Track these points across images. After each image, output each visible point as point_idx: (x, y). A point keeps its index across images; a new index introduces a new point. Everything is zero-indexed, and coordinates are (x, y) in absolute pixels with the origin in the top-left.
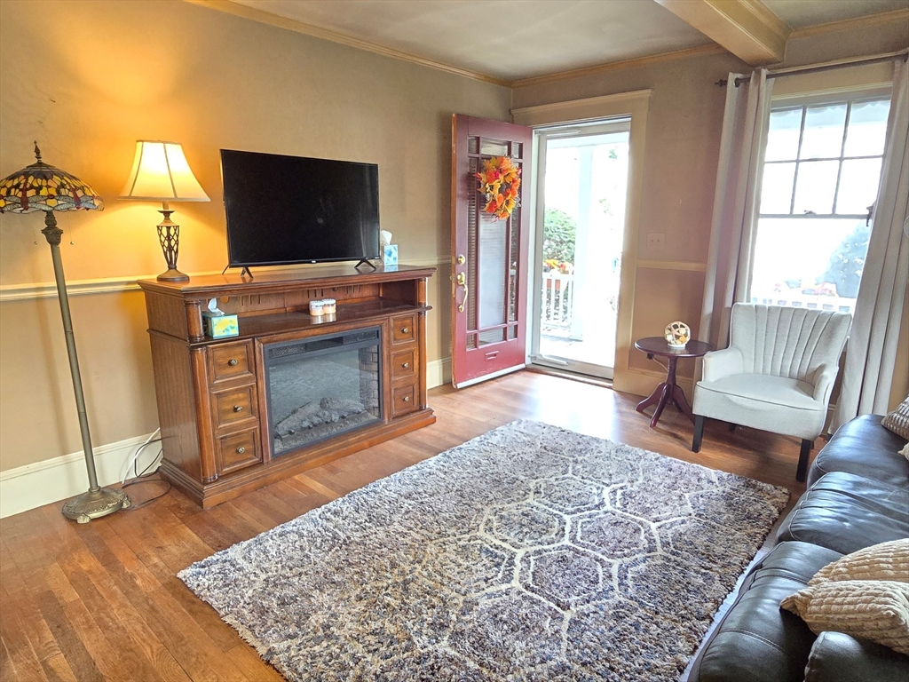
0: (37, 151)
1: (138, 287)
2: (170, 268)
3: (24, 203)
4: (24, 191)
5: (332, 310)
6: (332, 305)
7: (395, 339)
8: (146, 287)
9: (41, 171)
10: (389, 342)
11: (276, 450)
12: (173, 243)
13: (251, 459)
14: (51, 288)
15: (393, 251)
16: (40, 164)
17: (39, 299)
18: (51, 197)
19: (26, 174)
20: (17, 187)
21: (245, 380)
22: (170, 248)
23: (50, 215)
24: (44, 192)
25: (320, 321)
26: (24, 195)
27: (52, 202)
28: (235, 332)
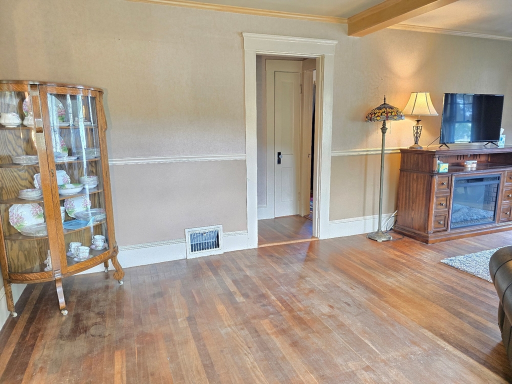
0: (385, 99)
1: (399, 151)
2: (415, 143)
5: (475, 165)
6: (475, 163)
7: (506, 182)
8: (403, 151)
9: (385, 105)
10: (504, 182)
11: (452, 227)
13: (443, 228)
14: (380, 150)
15: (503, 138)
16: (385, 103)
17: (367, 155)
20: (384, 112)
21: (446, 192)
22: (417, 133)
23: (384, 122)
25: (469, 170)
26: (387, 115)
28: (447, 171)
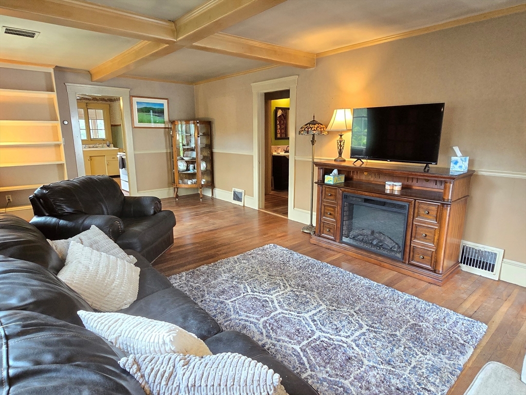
0: (314, 117)
2: (339, 156)
3: (308, 132)
4: (308, 129)
9: (314, 122)
12: (339, 144)
16: (314, 121)
18: (314, 130)
19: (309, 124)
22: (341, 146)
23: (314, 135)
24: (313, 129)
27: (314, 132)
